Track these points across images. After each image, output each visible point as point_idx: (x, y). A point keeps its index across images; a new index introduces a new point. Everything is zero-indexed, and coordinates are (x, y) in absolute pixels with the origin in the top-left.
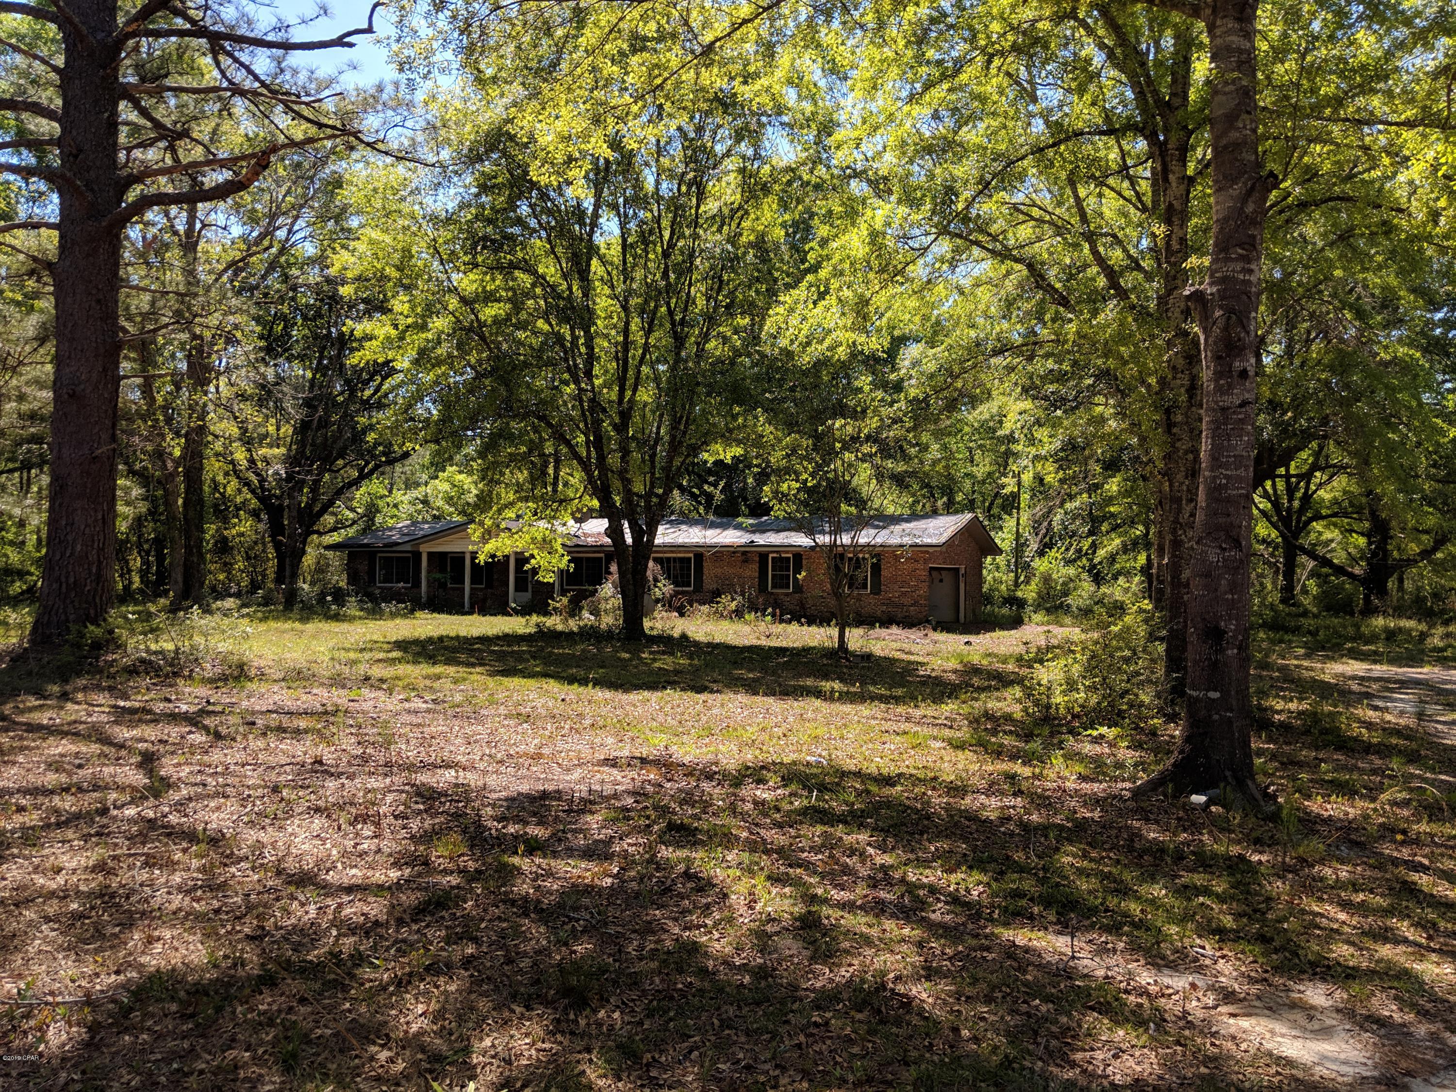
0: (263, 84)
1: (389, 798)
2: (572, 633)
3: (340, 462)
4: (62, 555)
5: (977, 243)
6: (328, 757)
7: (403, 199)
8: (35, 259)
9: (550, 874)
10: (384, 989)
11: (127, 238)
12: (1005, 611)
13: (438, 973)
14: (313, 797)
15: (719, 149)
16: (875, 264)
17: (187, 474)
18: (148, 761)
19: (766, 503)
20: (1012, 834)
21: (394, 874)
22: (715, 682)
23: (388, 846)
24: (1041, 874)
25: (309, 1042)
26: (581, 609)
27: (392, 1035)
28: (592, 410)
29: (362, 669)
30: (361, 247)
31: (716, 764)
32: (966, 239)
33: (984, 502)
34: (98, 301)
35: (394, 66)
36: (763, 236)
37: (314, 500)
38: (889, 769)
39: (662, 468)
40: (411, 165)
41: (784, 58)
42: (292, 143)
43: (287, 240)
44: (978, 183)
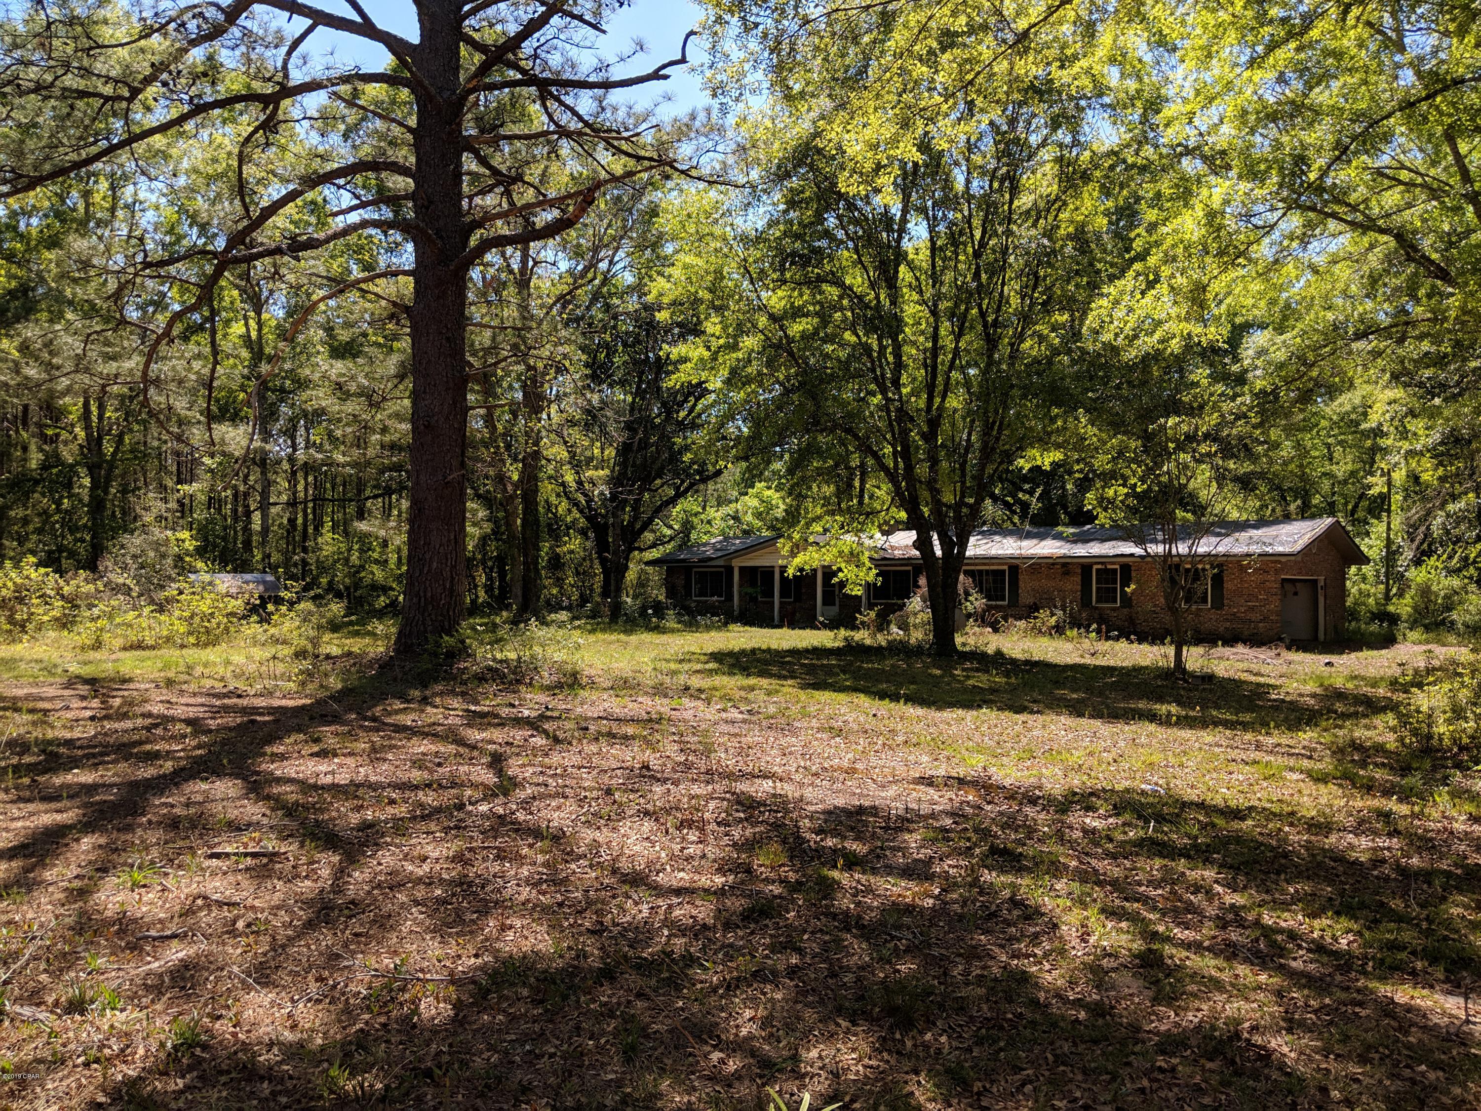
0: (586, 124)
1: (712, 805)
2: (880, 648)
3: (658, 482)
4: (421, 571)
5: (1334, 216)
6: (655, 764)
7: (716, 221)
8: (394, 304)
9: (869, 890)
10: (715, 990)
11: (471, 278)
12: (1374, 627)
13: (765, 981)
14: (642, 801)
15: (1034, 139)
16: (1214, 247)
17: (524, 497)
18: (497, 762)
19: (1089, 511)
20: (1387, 879)
21: (719, 880)
22: (1035, 702)
23: (712, 851)
24: (1424, 925)
25: (647, 1037)
26: (889, 623)
27: (723, 1037)
28: (899, 420)
29: (682, 679)
30: (676, 272)
31: (1040, 788)
32: (1321, 212)
33: (1346, 504)
34: (448, 339)
35: (708, 92)
36: (1083, 226)
37: (636, 518)
38: (1237, 801)
39: (973, 477)
40: (723, 188)
41: (1106, 37)
42: (615, 179)
43: (609, 271)
44: (1334, 149)
